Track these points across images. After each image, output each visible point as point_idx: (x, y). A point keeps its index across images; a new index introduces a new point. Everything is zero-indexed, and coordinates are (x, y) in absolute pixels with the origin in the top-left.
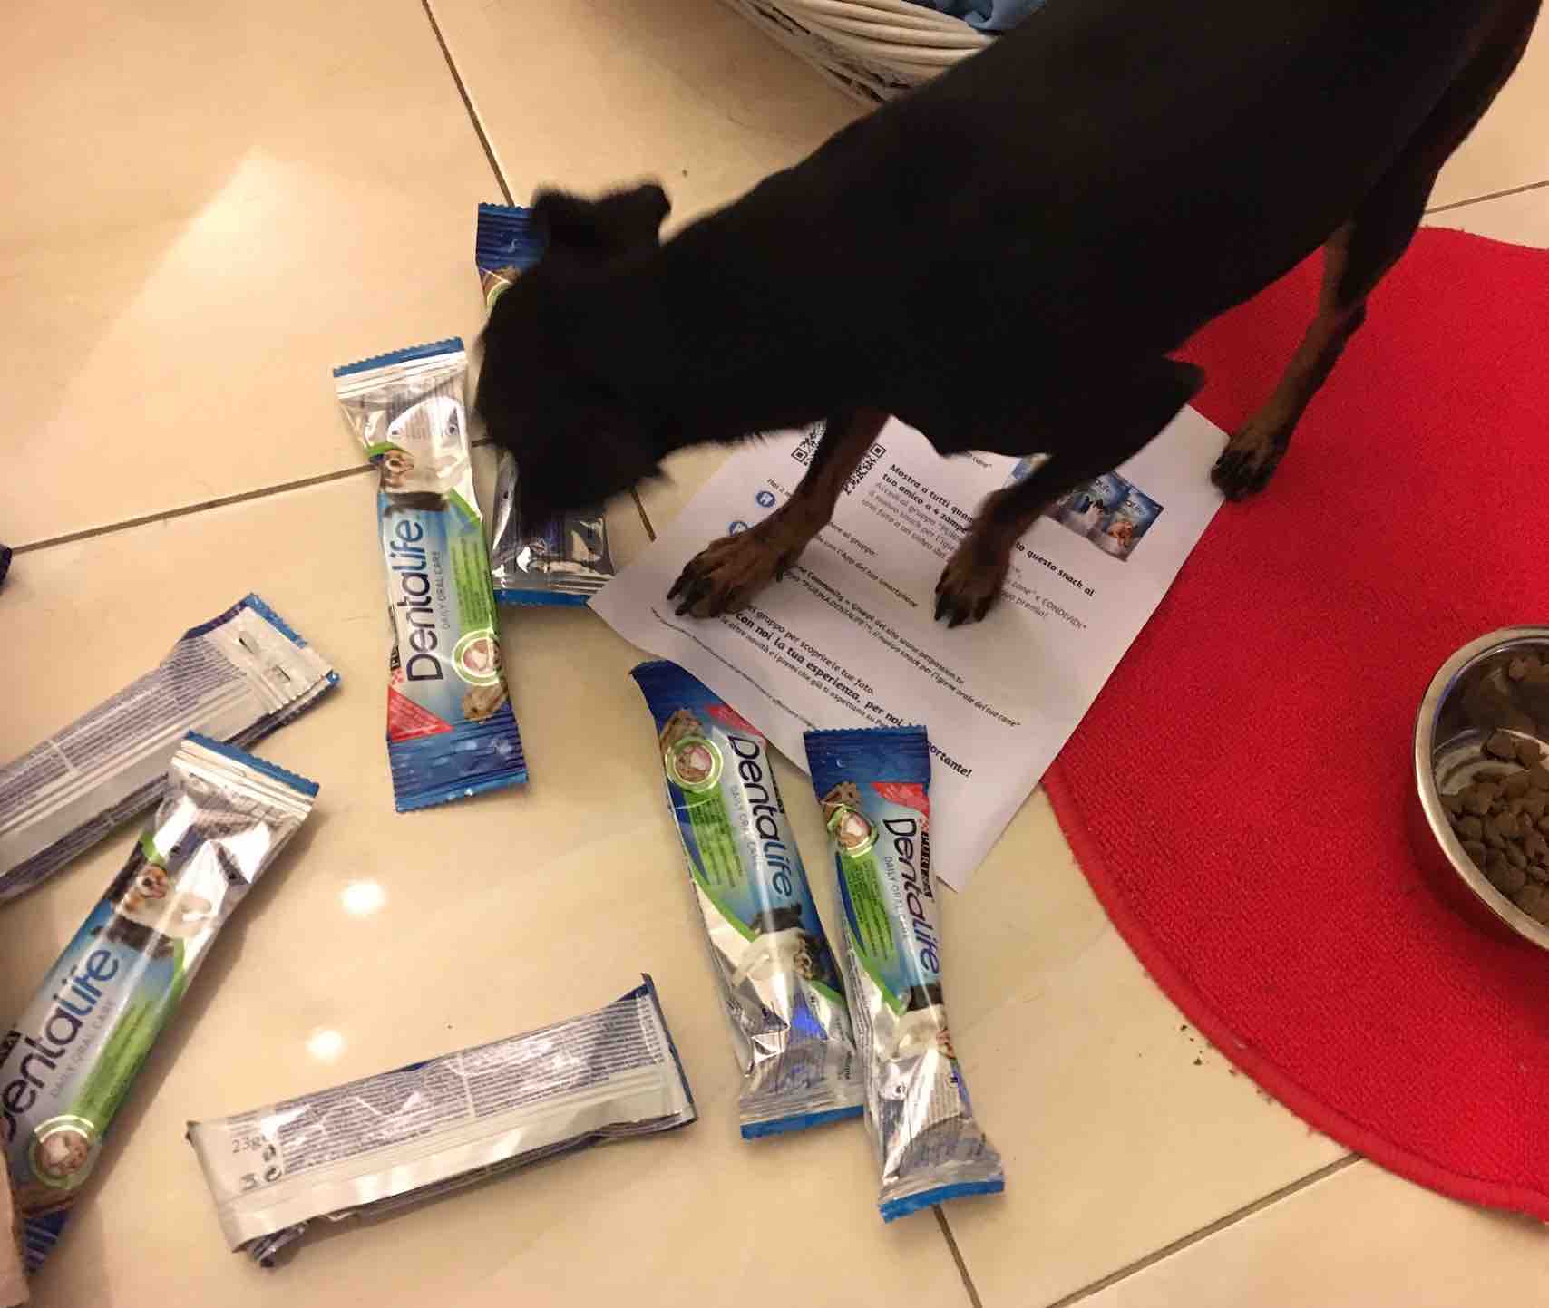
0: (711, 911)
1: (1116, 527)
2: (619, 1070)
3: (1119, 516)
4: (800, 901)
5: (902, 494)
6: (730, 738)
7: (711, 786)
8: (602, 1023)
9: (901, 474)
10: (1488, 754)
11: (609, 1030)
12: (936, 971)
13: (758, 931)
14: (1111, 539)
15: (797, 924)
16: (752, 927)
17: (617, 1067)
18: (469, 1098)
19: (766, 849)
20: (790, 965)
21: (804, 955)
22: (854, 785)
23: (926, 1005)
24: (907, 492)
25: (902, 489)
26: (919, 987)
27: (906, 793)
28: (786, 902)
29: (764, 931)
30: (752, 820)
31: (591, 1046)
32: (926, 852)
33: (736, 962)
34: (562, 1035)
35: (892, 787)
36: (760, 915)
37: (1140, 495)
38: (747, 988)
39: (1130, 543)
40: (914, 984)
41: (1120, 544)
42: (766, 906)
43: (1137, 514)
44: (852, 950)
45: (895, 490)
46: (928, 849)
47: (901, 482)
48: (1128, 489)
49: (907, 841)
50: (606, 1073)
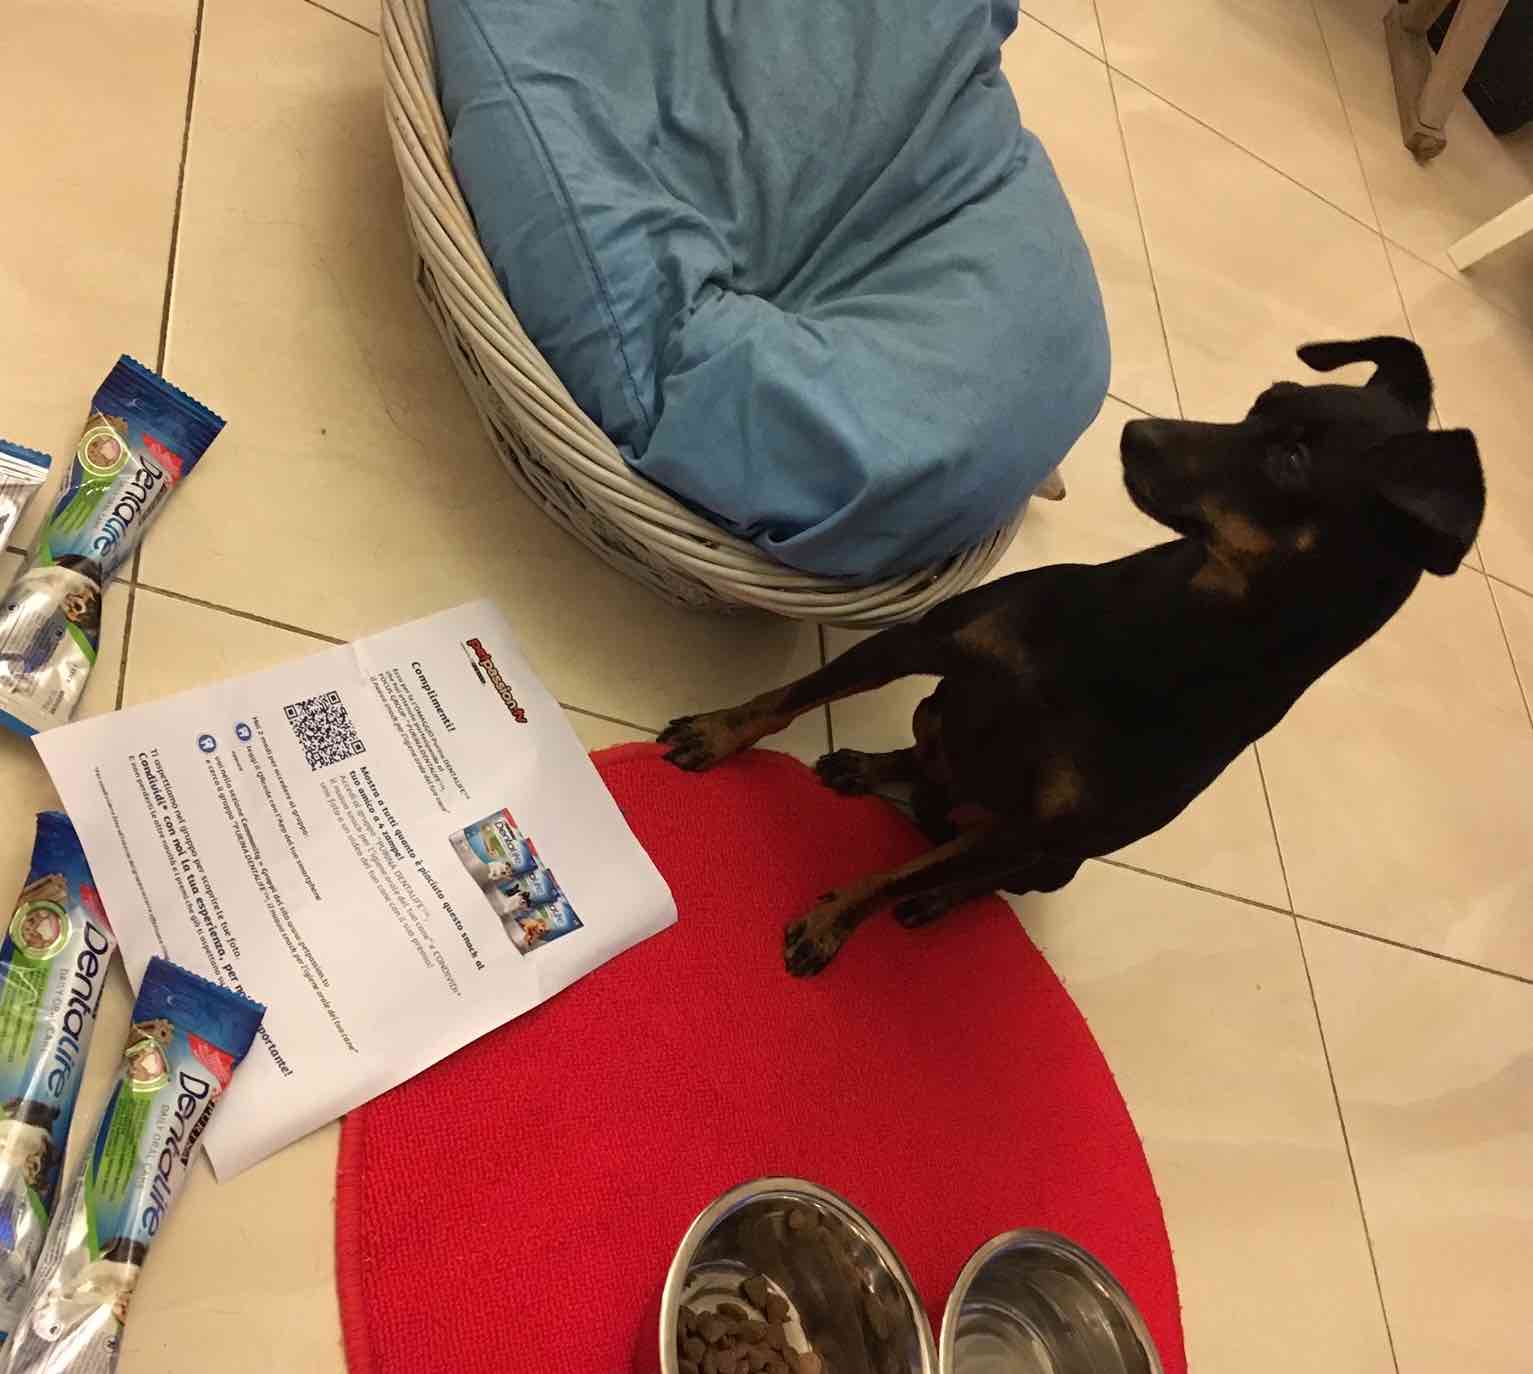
1: (530, 922)
3: (538, 914)
4: (62, 1108)
5: (359, 795)
6: (88, 924)
7: (45, 958)
9: (367, 778)
10: (743, 1293)
12: (151, 1233)
14: (519, 929)
15: (48, 1127)
19: (61, 1042)
20: (21, 1160)
21: (38, 1160)
22: (171, 1027)
23: (124, 1260)
24: (365, 798)
25: (361, 791)
26: (128, 1240)
27: (216, 1057)
28: (50, 1100)
32: (204, 1121)
35: (206, 1047)
36: (20, 1100)
39: (537, 942)
40: (125, 1235)
41: (525, 938)
43: (555, 920)
44: (83, 1179)
45: (355, 789)
46: (206, 1119)
47: (364, 784)
48: (558, 895)
49: (191, 1099)
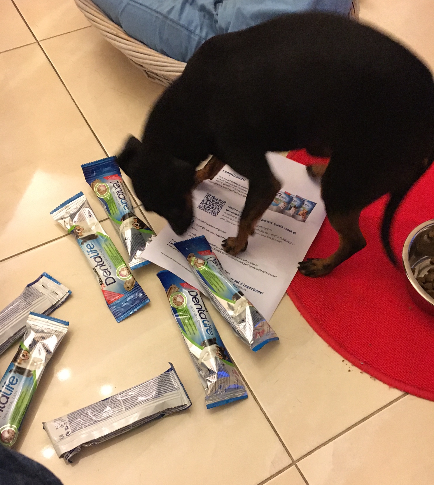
0: (189, 343)
1: (301, 213)
2: (167, 393)
3: (302, 209)
5: (232, 214)
6: (188, 291)
7: (184, 306)
8: (159, 379)
9: (232, 208)
11: (162, 381)
13: (204, 346)
14: (299, 216)
16: (202, 346)
17: (166, 392)
18: (123, 405)
19: (203, 322)
20: (215, 355)
24: (234, 213)
25: (232, 213)
28: (211, 337)
29: (206, 346)
30: (198, 314)
31: (157, 386)
33: (198, 357)
34: (148, 384)
36: (204, 342)
37: (308, 201)
38: (203, 364)
39: (306, 217)
41: (302, 218)
42: (206, 339)
43: (308, 207)
45: (230, 213)
47: (232, 210)
48: (304, 200)
50: (163, 394)
